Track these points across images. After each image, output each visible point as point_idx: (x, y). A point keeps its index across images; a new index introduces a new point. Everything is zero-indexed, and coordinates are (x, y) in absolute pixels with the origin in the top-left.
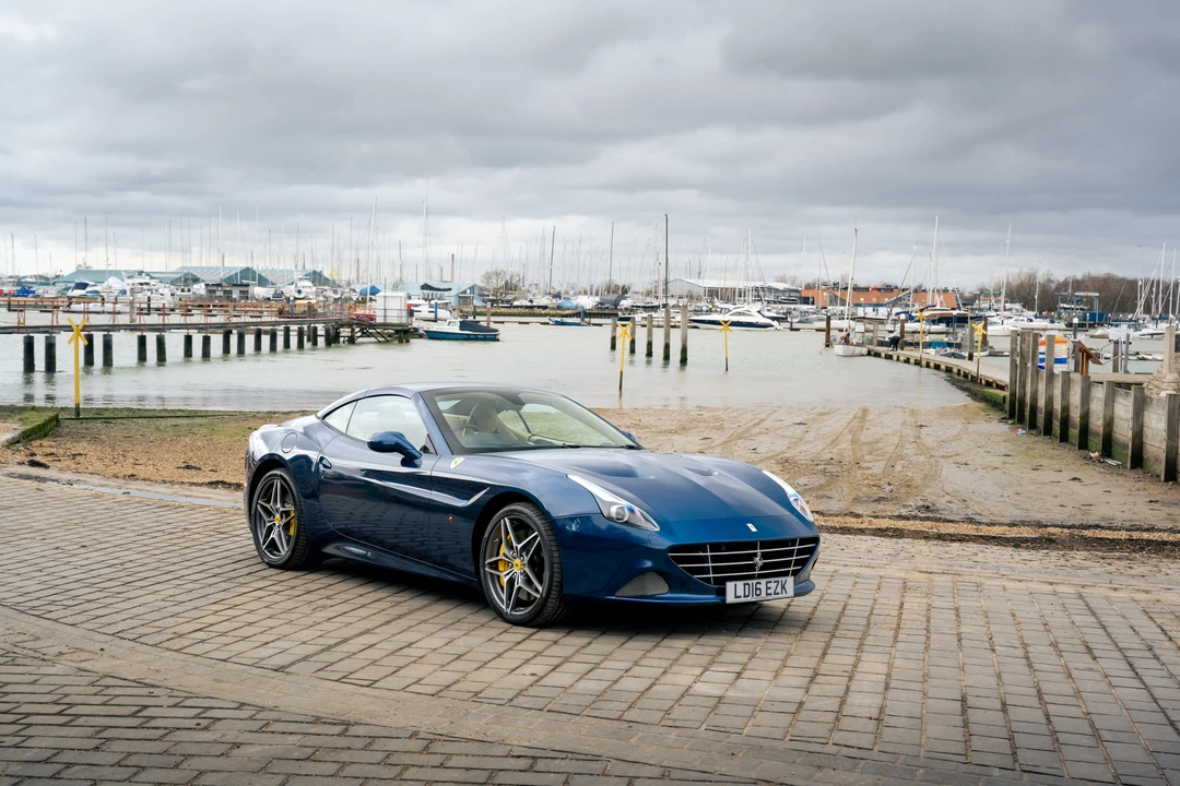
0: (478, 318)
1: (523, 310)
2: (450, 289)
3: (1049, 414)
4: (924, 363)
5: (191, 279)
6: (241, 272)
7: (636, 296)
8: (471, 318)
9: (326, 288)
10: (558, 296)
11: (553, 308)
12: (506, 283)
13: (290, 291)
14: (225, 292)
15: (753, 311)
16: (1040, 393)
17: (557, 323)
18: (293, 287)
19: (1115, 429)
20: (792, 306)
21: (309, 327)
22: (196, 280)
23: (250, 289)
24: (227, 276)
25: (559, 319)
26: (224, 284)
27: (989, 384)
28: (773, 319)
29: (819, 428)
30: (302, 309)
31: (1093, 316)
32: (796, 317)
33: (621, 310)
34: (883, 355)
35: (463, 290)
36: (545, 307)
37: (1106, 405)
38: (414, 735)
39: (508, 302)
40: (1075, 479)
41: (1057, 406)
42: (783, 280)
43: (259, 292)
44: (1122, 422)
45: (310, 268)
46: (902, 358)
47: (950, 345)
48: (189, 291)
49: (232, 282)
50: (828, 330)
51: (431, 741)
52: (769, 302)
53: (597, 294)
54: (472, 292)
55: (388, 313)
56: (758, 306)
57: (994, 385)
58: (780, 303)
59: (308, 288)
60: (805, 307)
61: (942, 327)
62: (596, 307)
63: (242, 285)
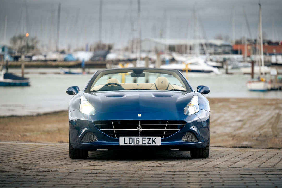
1: (39, 63)
7: (118, 52)
10: (63, 52)
11: (60, 61)
15: (200, 61)
17: (66, 73)
20: (227, 56)
25: (67, 70)
28: (214, 67)
32: (230, 65)
36: (55, 61)
42: (220, 38)
50: (252, 73)
52: (211, 54)
53: (91, 51)
56: (204, 57)
58: (218, 54)
60: (235, 57)
62: (92, 60)
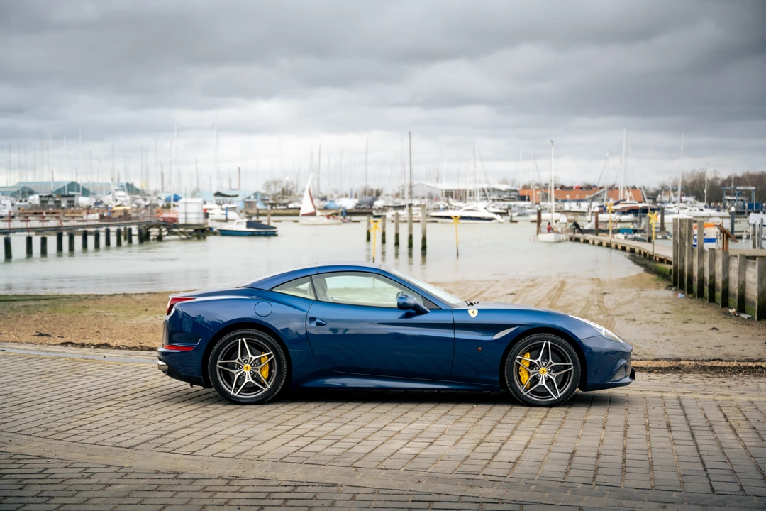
0: (261, 218)
2: (237, 196)
3: (701, 281)
4: (613, 246)
5: (26, 192)
6: (69, 185)
7: (387, 198)
8: (254, 219)
9: (138, 196)
10: (324, 199)
12: (283, 191)
13: (107, 199)
14: (56, 202)
15: (481, 208)
16: (695, 265)
18: (110, 196)
19: (747, 291)
20: (512, 203)
21: (125, 229)
22: (31, 193)
23: (75, 199)
24: (57, 188)
26: (54, 195)
27: (661, 261)
28: (497, 213)
29: (526, 297)
30: (119, 214)
31: (751, 206)
32: (515, 212)
33: (375, 209)
34: (582, 240)
35: (248, 196)
37: (739, 273)
38: (220, 477)
39: (285, 204)
40: (714, 329)
41: (707, 275)
42: (505, 182)
43: (83, 201)
44: (751, 285)
45: (123, 181)
46: (597, 242)
47: (635, 231)
48: (26, 201)
49: (61, 193)
50: (539, 221)
51: (231, 480)
52: (494, 200)
53: (356, 197)
54: (256, 197)
55: (189, 216)
56: (485, 204)
57: (665, 261)
58: (503, 200)
59: (123, 196)
60: (522, 204)
61: (631, 217)
62: (356, 208)
63: (69, 196)
